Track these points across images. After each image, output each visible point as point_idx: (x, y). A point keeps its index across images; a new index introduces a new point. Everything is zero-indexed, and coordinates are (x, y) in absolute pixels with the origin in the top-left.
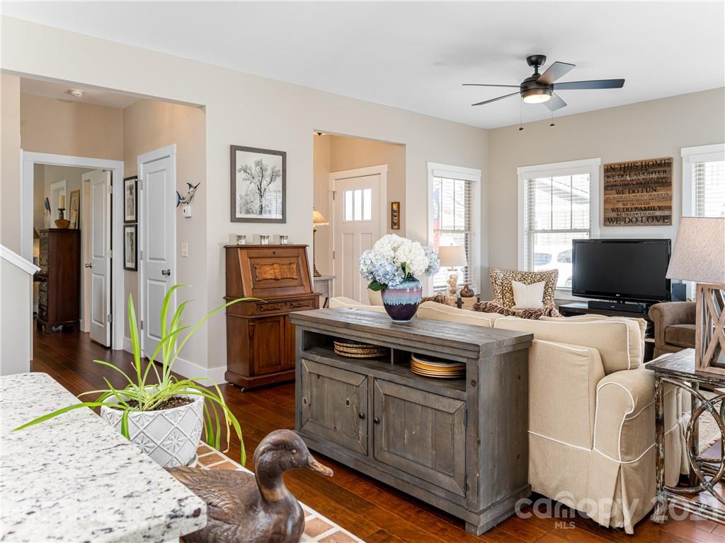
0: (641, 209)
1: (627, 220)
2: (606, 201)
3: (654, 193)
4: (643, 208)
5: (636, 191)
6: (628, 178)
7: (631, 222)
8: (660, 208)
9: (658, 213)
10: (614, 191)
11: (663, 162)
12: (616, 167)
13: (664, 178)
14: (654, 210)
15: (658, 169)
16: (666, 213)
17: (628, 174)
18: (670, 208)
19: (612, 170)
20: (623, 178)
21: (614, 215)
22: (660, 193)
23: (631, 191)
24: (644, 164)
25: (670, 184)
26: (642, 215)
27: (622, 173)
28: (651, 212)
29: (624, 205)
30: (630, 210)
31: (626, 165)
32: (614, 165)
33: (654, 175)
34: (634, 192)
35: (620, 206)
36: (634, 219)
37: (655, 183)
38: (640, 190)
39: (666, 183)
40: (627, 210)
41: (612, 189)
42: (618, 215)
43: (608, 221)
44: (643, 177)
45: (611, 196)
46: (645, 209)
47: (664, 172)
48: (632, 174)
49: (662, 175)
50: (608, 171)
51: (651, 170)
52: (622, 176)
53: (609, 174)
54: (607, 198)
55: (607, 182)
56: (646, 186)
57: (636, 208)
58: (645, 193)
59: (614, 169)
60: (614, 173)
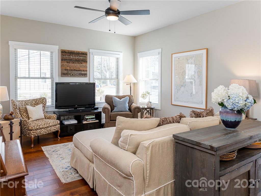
0: (76, 70)
1: (71, 74)
2: (62, 66)
3: (81, 64)
4: (77, 70)
5: (75, 63)
6: (71, 57)
7: (73, 75)
8: (83, 71)
9: (83, 72)
10: (66, 62)
11: (85, 53)
12: (66, 51)
13: (85, 59)
14: (81, 71)
15: (83, 55)
16: (85, 73)
17: (72, 55)
18: (87, 71)
19: (65, 52)
20: (69, 57)
21: (66, 72)
22: (83, 65)
23: (73, 63)
24: (78, 52)
25: (87, 62)
26: (77, 73)
27: (69, 55)
28: (80, 72)
29: (70, 68)
30: (72, 70)
31: (71, 52)
32: (66, 50)
33: (81, 57)
34: (74, 63)
35: (68, 68)
36: (74, 74)
37: (82, 60)
38: (76, 62)
39: (85, 61)
40: (71, 70)
41: (65, 61)
42: (67, 72)
43: (63, 74)
44: (77, 57)
45: (65, 64)
46: (78, 71)
47: (85, 57)
48: (73, 55)
49: (84, 58)
50: (63, 53)
51: (80, 55)
52: (69, 56)
53: (64, 54)
54: (63, 64)
55: (63, 57)
56: (78, 61)
57: (75, 70)
58: (78, 64)
59: (66, 52)
60: (65, 54)
